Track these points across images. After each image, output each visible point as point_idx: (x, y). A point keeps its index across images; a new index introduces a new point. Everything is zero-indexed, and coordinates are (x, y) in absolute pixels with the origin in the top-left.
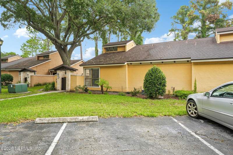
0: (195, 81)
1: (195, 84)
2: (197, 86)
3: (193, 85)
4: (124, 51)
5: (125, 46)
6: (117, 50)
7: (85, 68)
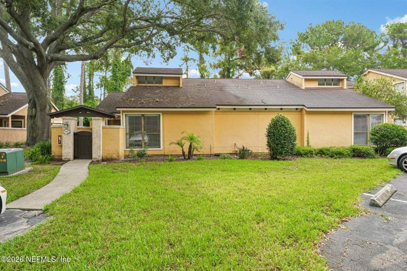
0: (308, 134)
1: (308, 138)
2: (310, 141)
3: (305, 139)
4: (177, 85)
5: (179, 77)
6: (162, 83)
7: (126, 113)
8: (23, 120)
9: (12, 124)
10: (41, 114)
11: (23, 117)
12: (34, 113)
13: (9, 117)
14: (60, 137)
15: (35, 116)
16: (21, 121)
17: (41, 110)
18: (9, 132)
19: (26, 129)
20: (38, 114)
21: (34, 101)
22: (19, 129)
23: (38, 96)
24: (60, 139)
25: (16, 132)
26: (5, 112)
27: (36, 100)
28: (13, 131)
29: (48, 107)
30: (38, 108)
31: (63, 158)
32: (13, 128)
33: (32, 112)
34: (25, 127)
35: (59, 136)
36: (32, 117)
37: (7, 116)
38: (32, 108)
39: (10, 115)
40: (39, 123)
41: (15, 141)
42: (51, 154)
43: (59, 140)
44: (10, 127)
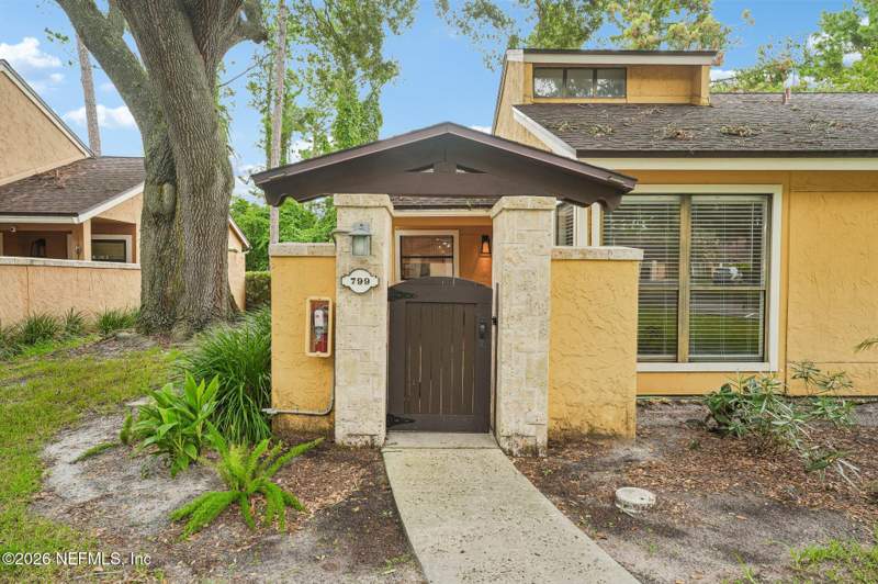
6: (623, 94)
8: (128, 238)
9: (94, 252)
10: (195, 206)
11: (127, 228)
12: (167, 201)
13: (81, 225)
14: (319, 313)
15: (173, 213)
16: (124, 242)
17: (194, 191)
18: (82, 275)
19: (138, 265)
20: (184, 205)
21: (169, 153)
22: (117, 265)
23: (181, 131)
24: (319, 322)
25: (104, 275)
26: (68, 206)
27: (176, 147)
28: (95, 275)
29: (221, 180)
30: (184, 183)
31: (340, 435)
32: (98, 264)
33: (160, 198)
34: (134, 261)
35: (315, 305)
36: (160, 218)
37: (75, 220)
38: (161, 184)
39: (85, 218)
40: (187, 242)
41: (102, 310)
42: (268, 404)
43: (313, 328)
44: (87, 260)
